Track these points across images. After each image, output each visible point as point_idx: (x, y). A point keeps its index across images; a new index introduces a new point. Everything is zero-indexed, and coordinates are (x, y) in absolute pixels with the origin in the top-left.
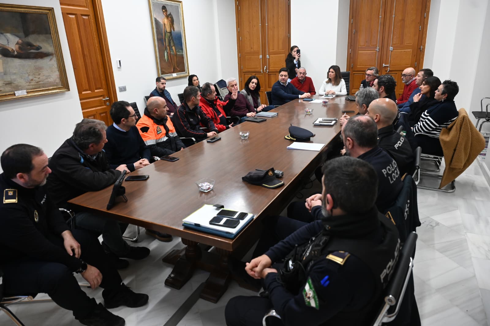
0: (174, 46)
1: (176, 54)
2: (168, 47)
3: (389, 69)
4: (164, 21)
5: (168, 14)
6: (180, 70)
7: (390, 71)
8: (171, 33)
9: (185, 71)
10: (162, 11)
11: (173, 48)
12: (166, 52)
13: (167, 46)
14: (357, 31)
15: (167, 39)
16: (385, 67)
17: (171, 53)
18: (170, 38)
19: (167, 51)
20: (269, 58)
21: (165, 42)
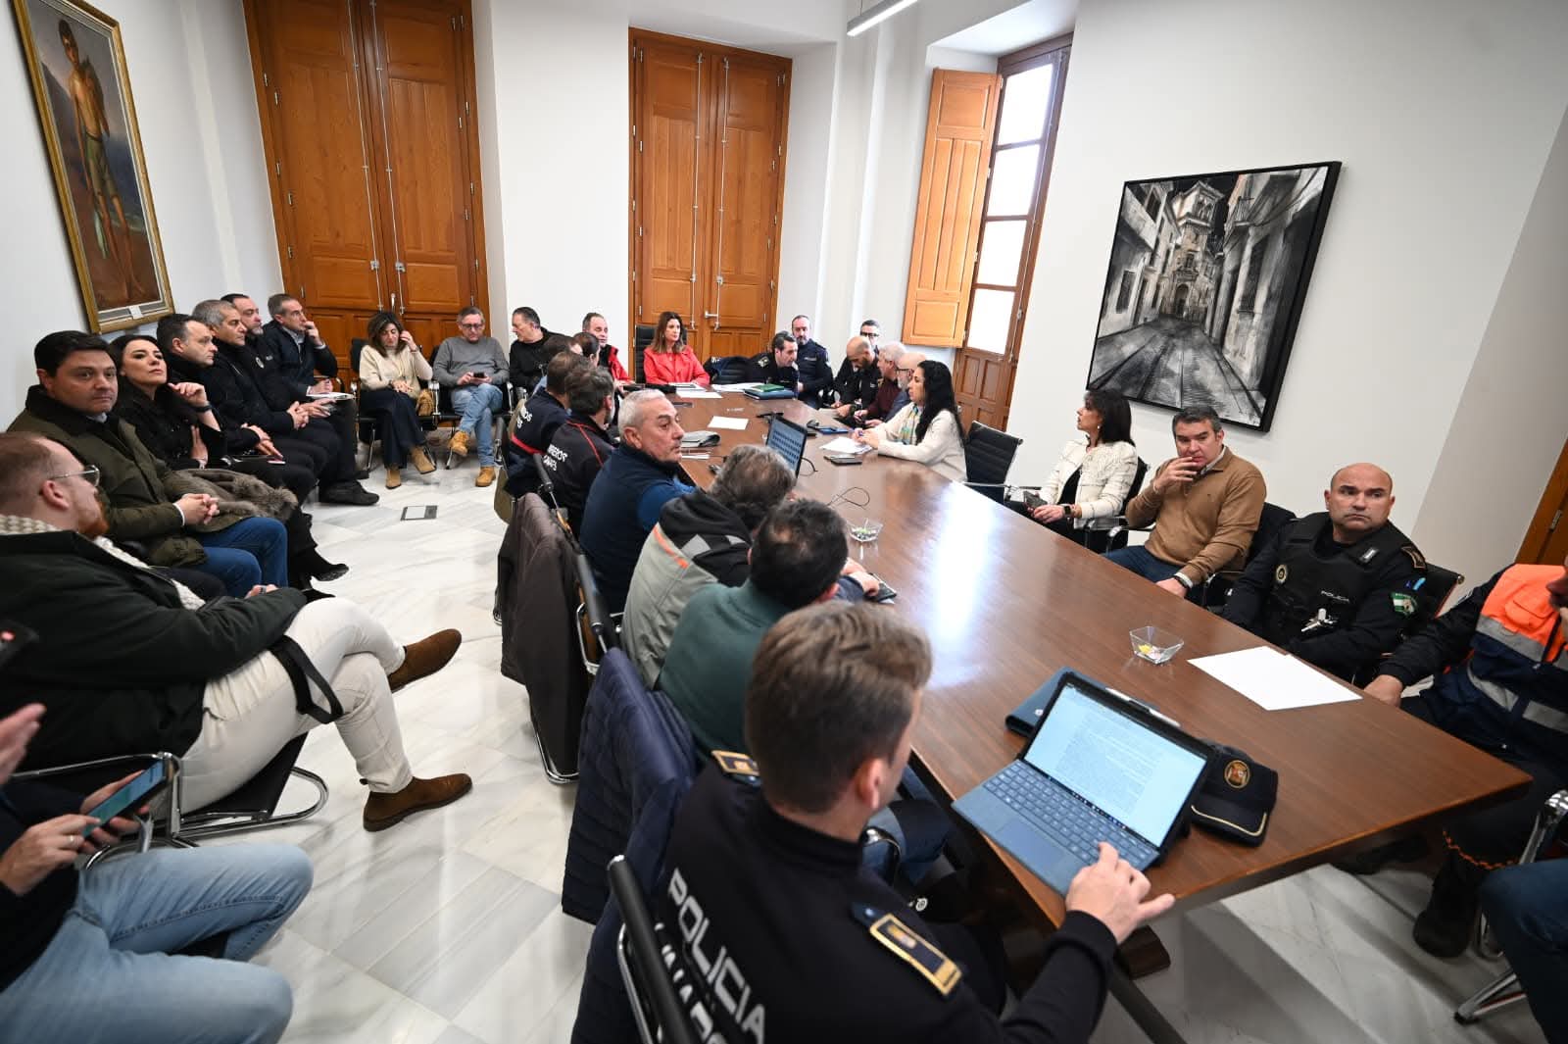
0: (117, 196)
1: (128, 229)
2: (100, 198)
3: (717, 323)
4: (74, 85)
5: (81, 62)
6: (144, 295)
7: (720, 328)
8: (99, 139)
9: (157, 298)
10: (63, 41)
11: (116, 202)
12: (96, 215)
13: (99, 193)
14: (647, 231)
15: (92, 164)
16: (709, 318)
17: (113, 222)
18: (102, 163)
19: (99, 215)
20: (404, 270)
21: (89, 174)
